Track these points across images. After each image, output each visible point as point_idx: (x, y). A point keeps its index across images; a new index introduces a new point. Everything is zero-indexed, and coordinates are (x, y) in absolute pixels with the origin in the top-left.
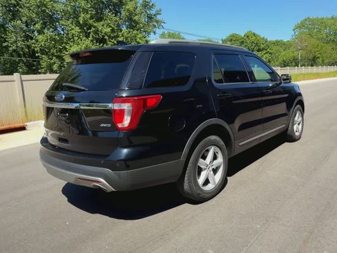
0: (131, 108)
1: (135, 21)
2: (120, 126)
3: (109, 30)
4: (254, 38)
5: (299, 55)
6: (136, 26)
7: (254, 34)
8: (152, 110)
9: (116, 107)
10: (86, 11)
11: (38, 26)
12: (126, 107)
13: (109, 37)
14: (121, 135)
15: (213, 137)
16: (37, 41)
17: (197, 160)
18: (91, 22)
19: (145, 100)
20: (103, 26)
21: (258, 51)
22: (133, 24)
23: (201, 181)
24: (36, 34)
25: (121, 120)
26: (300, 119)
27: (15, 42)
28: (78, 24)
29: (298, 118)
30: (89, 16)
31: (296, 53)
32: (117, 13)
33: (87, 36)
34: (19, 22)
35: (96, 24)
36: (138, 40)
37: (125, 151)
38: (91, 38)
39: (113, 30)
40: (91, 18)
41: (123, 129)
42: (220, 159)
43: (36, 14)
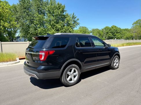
0: (44, 54)
1: (69, 23)
2: (41, 59)
3: (60, 26)
4: (115, 28)
5: (134, 35)
6: (69, 25)
7: (115, 27)
8: (51, 55)
9: (40, 53)
10: (53, 21)
11: (39, 26)
12: (43, 54)
13: (60, 29)
14: (41, 62)
15: (74, 65)
16: (38, 30)
17: (67, 72)
18: (54, 24)
19: (49, 52)
20: (58, 25)
21: (117, 33)
22: (68, 25)
23: (68, 79)
24: (38, 28)
25: (41, 58)
26: (118, 61)
27: (32, 31)
28: (50, 25)
29: (116, 61)
30: (54, 22)
31: (132, 34)
32: (63, 21)
33: (53, 29)
34: (33, 25)
35: (56, 25)
36: (70, 30)
37: (43, 67)
38: (54, 30)
39: (61, 27)
40: (55, 23)
41: (42, 60)
42: (77, 73)
43: (38, 22)
